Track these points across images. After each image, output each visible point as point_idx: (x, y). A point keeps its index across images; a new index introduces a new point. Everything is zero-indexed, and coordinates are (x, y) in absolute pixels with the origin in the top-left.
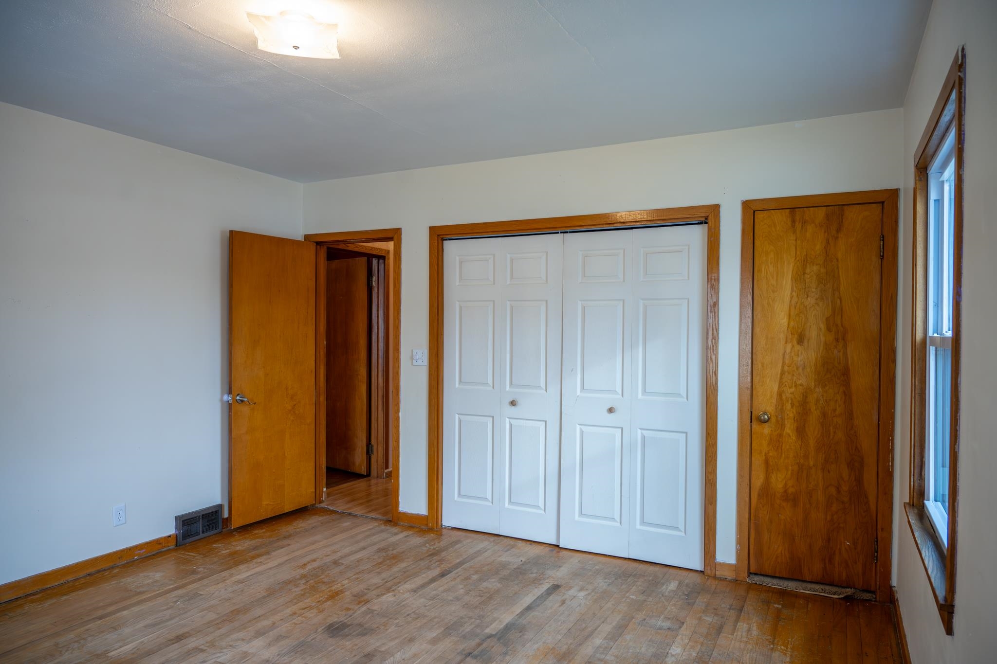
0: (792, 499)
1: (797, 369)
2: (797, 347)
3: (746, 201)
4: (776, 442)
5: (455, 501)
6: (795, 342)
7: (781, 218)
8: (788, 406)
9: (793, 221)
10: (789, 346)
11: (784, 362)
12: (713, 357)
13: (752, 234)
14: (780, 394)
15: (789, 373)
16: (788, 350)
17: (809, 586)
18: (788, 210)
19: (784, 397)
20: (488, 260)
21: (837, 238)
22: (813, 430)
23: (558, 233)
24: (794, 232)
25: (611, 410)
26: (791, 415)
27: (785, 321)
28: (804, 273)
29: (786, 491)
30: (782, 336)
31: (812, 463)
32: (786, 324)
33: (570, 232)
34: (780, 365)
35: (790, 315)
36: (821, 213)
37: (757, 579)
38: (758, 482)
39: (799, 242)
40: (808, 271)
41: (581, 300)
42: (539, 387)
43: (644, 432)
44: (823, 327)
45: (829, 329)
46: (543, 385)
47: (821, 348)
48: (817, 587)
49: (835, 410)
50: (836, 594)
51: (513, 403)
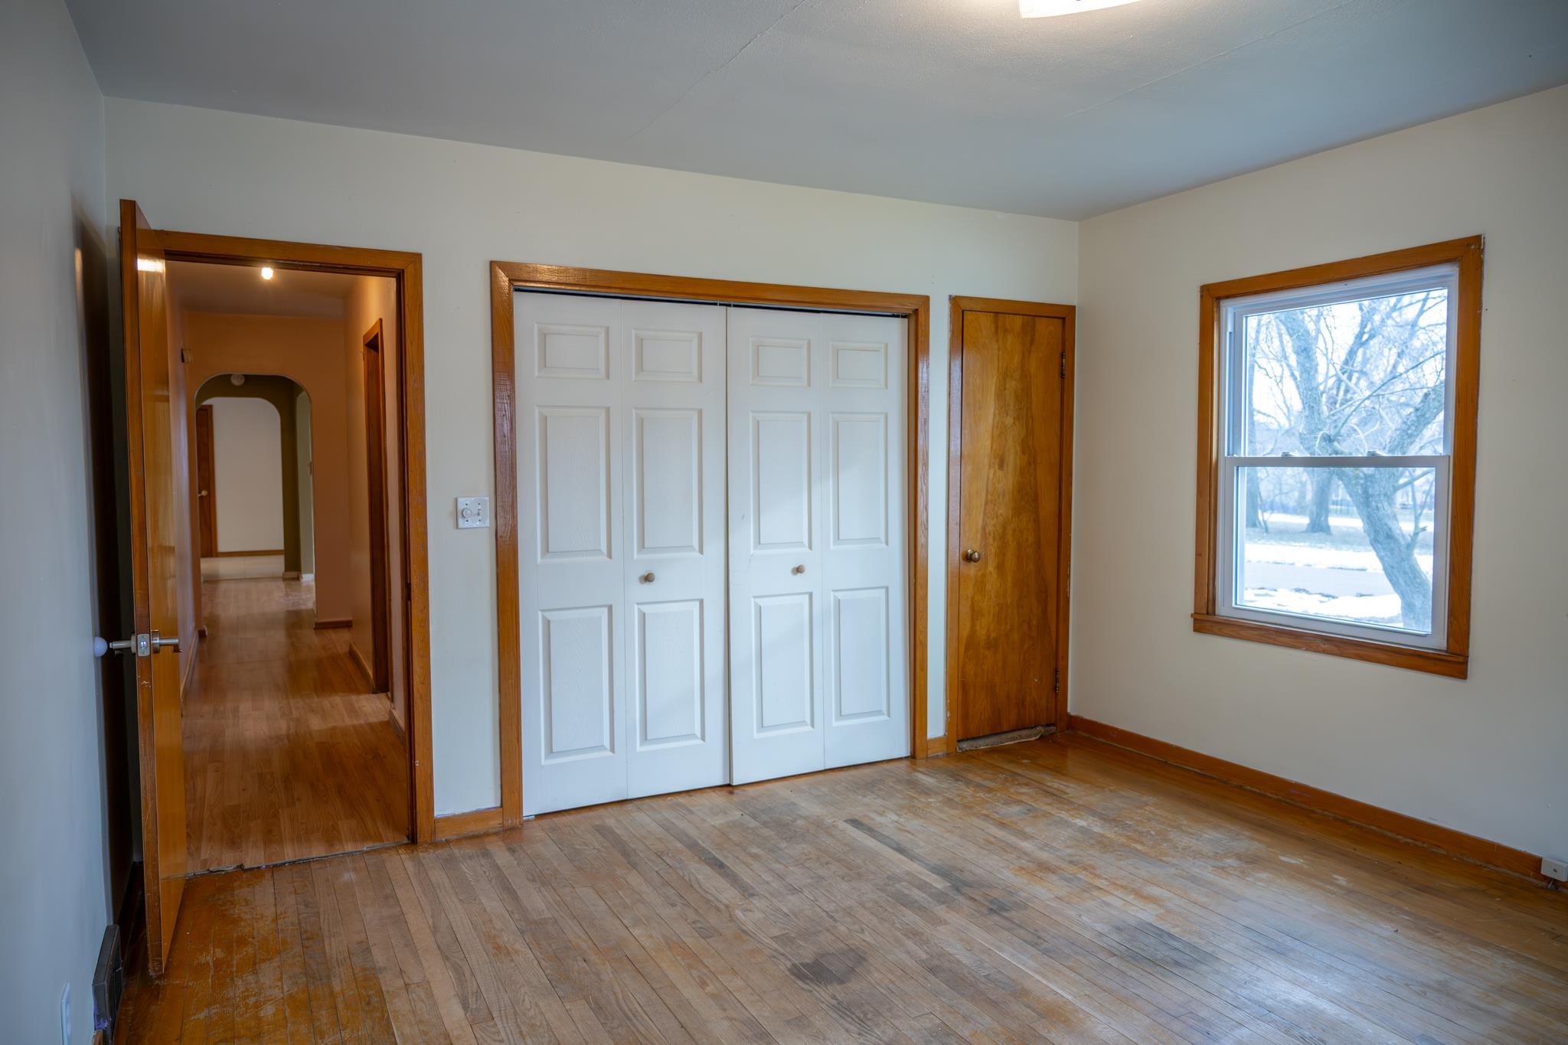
0: (992, 645)
1: (999, 497)
2: (999, 473)
3: (956, 297)
4: (980, 584)
5: (543, 766)
6: (997, 467)
7: (986, 321)
8: (990, 540)
9: (997, 328)
10: (992, 471)
11: (987, 490)
12: (924, 488)
13: (961, 338)
14: (984, 528)
15: (992, 503)
16: (991, 476)
17: (1010, 735)
18: (992, 314)
19: (987, 531)
20: (597, 336)
21: (1030, 352)
22: (1010, 564)
23: (716, 304)
24: (997, 341)
25: (798, 570)
26: (993, 550)
27: (988, 443)
28: (1005, 389)
29: (988, 637)
30: (986, 461)
31: (1009, 601)
32: (990, 446)
33: (735, 306)
34: (984, 494)
35: (993, 437)
36: (1018, 321)
37: (965, 745)
38: (965, 633)
39: (1000, 352)
40: (1008, 386)
41: (752, 412)
42: (690, 548)
43: (837, 594)
44: (1019, 449)
45: (1023, 452)
46: (696, 544)
47: (1017, 473)
48: (1015, 734)
49: (1027, 540)
50: (1031, 736)
51: (648, 578)
